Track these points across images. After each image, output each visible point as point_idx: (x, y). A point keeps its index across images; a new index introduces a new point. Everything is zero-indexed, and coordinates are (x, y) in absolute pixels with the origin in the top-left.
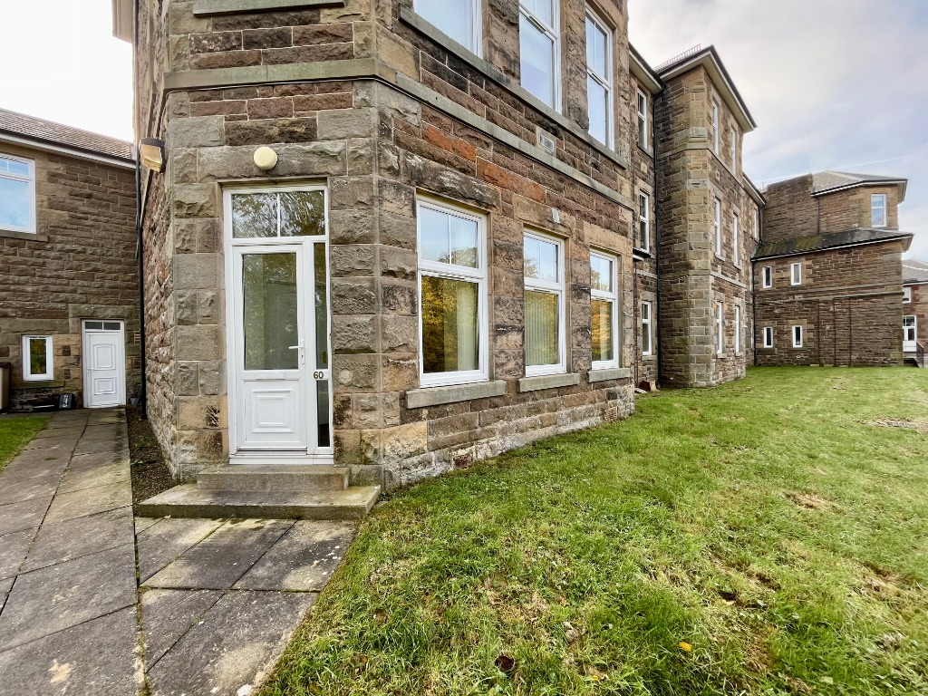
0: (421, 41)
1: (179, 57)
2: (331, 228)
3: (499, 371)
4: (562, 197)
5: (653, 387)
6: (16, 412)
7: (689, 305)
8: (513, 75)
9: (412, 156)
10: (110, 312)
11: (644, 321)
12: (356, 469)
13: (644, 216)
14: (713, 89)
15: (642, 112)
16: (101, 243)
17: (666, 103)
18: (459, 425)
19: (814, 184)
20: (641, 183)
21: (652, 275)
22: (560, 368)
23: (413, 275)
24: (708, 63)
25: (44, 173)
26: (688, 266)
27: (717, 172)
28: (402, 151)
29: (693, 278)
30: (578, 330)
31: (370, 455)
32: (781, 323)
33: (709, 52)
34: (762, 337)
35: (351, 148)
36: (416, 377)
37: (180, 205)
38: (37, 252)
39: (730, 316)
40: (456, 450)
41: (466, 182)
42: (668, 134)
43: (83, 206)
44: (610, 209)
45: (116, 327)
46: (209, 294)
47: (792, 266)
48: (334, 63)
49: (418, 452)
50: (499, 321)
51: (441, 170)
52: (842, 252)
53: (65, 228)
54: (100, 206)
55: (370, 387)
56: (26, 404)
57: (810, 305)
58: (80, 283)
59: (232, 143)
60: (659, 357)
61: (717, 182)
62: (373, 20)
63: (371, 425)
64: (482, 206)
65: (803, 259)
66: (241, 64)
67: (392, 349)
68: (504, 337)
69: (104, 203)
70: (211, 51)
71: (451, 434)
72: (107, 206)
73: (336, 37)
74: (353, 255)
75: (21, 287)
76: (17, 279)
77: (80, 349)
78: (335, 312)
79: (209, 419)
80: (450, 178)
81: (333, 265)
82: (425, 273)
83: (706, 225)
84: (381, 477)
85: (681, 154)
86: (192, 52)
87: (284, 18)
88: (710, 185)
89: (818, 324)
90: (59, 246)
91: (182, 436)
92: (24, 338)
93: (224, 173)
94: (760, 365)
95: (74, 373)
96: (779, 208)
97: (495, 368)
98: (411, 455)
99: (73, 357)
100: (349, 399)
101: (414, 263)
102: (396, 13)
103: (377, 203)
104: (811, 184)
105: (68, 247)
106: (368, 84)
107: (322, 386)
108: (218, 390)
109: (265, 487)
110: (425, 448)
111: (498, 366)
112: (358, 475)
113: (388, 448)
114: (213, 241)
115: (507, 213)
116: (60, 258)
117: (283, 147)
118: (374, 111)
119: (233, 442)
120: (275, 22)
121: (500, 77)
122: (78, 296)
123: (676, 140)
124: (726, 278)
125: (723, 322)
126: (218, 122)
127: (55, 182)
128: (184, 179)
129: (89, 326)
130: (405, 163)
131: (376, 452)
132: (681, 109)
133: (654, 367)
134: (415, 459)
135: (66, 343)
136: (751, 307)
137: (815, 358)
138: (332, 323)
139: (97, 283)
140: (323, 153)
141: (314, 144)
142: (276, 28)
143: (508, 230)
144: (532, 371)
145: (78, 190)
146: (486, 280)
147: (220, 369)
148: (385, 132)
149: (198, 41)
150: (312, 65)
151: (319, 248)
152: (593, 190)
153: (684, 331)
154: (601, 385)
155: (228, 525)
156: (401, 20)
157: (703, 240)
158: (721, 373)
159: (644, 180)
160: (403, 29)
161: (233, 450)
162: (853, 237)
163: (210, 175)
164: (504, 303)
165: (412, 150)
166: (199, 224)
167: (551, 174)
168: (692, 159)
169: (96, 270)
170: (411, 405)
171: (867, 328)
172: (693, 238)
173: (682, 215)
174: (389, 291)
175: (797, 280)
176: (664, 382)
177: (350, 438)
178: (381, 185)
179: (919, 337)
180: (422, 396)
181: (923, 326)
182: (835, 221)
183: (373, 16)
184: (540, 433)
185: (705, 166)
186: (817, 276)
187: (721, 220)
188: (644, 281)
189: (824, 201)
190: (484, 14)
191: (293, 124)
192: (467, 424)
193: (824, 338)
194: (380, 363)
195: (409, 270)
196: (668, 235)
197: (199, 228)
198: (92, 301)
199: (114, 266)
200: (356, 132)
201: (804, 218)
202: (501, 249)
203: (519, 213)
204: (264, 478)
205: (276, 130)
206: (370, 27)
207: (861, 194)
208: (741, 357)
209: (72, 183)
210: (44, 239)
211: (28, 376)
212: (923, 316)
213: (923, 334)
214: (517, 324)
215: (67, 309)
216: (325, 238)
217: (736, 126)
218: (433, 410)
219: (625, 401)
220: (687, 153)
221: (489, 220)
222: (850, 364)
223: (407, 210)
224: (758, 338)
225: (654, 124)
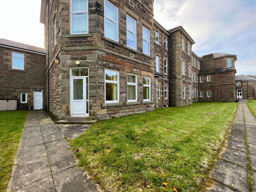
0: (106, 41)
1: (63, 45)
2: (89, 75)
3: (121, 101)
4: (136, 66)
5: (167, 106)
6: (19, 110)
7: (176, 87)
8: (125, 44)
9: (104, 62)
10: (39, 88)
11: (165, 90)
12: (93, 117)
13: (166, 65)
14: (182, 35)
15: (165, 41)
16: (38, 72)
17: (171, 38)
18: (113, 110)
19: (214, 56)
20: (165, 58)
21: (167, 80)
22: (136, 100)
23: (104, 83)
24: (180, 29)
25: (26, 57)
26: (176, 78)
27: (184, 55)
28: (102, 61)
29: (177, 80)
30: (140, 93)
31: (95, 114)
32: (205, 91)
33: (180, 27)
34: (200, 95)
35: (93, 61)
36: (104, 101)
37: (63, 71)
38: (24, 74)
39: (187, 89)
40: (112, 115)
41: (115, 65)
42: (172, 46)
43: (34, 64)
44: (148, 68)
45: (41, 91)
46: (68, 86)
47: (208, 77)
48: (90, 46)
49: (105, 115)
50: (121, 91)
51: (110, 64)
52: (219, 73)
53: (30, 69)
54: (38, 64)
55: (96, 103)
56: (21, 108)
57: (212, 87)
58: (33, 81)
59: (72, 60)
60: (169, 99)
61: (184, 57)
62: (97, 39)
63: (96, 109)
64: (118, 69)
65: (210, 75)
66: (74, 46)
67: (100, 96)
68: (122, 94)
69: (39, 63)
70: (68, 44)
71: (111, 112)
72: (39, 64)
73: (90, 42)
74: (93, 80)
75: (21, 82)
76: (20, 80)
77: (33, 96)
78: (90, 90)
79: (67, 108)
80: (111, 65)
81: (89, 82)
82: (106, 82)
83: (180, 68)
84: (97, 118)
85: (174, 51)
86: (65, 44)
87: (81, 38)
88: (181, 58)
89: (213, 91)
90: (29, 73)
91: (62, 111)
92: (21, 93)
93: (70, 65)
94: (200, 102)
95: (31, 102)
96: (205, 62)
97: (120, 100)
98: (103, 115)
99: (31, 98)
100: (92, 105)
101: (104, 81)
102: (101, 37)
103: (97, 71)
104: (213, 56)
105: (31, 73)
106: (96, 50)
107: (87, 103)
108: (69, 103)
109: (77, 120)
110: (106, 114)
111: (121, 100)
112: (93, 118)
113: (99, 113)
114: (68, 77)
115: (123, 70)
116: (29, 76)
117: (81, 61)
118: (97, 55)
119: (71, 113)
120: (80, 39)
121: (122, 45)
122: (32, 84)
123: (173, 47)
124: (186, 80)
125: (185, 91)
126: (69, 56)
127: (28, 58)
128: (63, 66)
129: (35, 91)
130: (103, 63)
131: (96, 114)
132: (175, 40)
133: (168, 101)
134: (104, 116)
135: (30, 95)
136: (197, 87)
137: (213, 100)
138: (89, 92)
139: (37, 81)
140: (88, 62)
141: (86, 60)
142: (80, 40)
143: (123, 74)
144: (129, 101)
145: (33, 60)
146: (119, 83)
147: (69, 99)
148: (99, 58)
149: (66, 42)
150: (86, 47)
151: (87, 78)
152: (144, 64)
153: (175, 93)
154: (145, 104)
155: (71, 125)
156: (102, 38)
157: (179, 71)
158: (184, 103)
159: (166, 57)
160: (102, 40)
161: (71, 114)
162: (222, 69)
163: (68, 65)
164: (123, 88)
165: (104, 61)
166: (66, 74)
167: (134, 62)
168: (177, 52)
169: (37, 78)
170: (103, 106)
171: (225, 93)
172: (177, 71)
173: (175, 65)
174: (99, 86)
175: (209, 80)
176: (170, 105)
177: (92, 111)
178: (98, 68)
179: (242, 95)
180: (105, 105)
181: (244, 92)
182: (219, 65)
183: (97, 38)
184: (130, 113)
185: (180, 54)
186: (213, 79)
187: (185, 66)
188: (165, 81)
189: (216, 60)
190: (119, 33)
191: (83, 57)
192: (114, 110)
193: (215, 95)
194: (97, 98)
195: (103, 82)
196: (171, 70)
197: (66, 75)
198: (36, 85)
199: (41, 77)
200: (94, 59)
201: (211, 65)
202: (122, 77)
203: (126, 70)
204: (77, 118)
205: (80, 58)
206: (96, 40)
207: (225, 59)
208: (191, 100)
209: (32, 58)
210: (26, 71)
211: (22, 102)
212: (243, 90)
213: (243, 94)
214: (125, 92)
215: (30, 87)
216: (88, 77)
217: (190, 43)
218: (107, 107)
219: (152, 108)
220: (176, 50)
221: (119, 72)
222: (221, 102)
223: (103, 72)
224: (199, 95)
225: (168, 43)
